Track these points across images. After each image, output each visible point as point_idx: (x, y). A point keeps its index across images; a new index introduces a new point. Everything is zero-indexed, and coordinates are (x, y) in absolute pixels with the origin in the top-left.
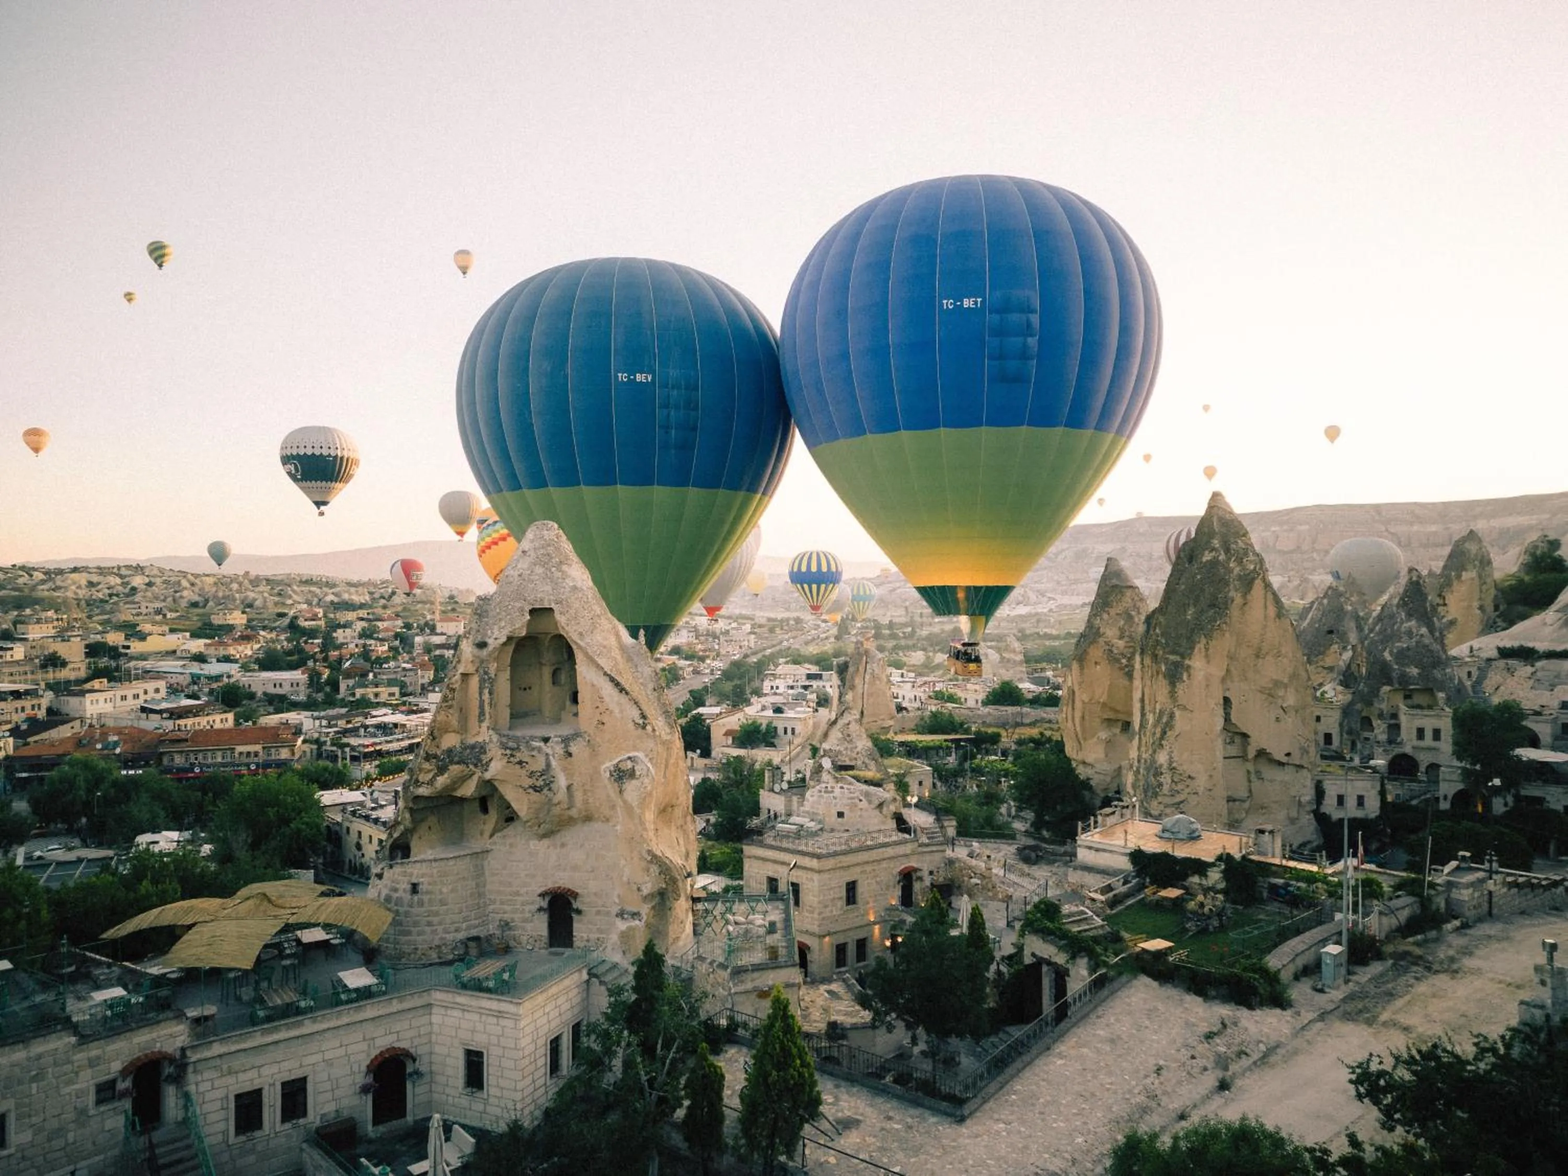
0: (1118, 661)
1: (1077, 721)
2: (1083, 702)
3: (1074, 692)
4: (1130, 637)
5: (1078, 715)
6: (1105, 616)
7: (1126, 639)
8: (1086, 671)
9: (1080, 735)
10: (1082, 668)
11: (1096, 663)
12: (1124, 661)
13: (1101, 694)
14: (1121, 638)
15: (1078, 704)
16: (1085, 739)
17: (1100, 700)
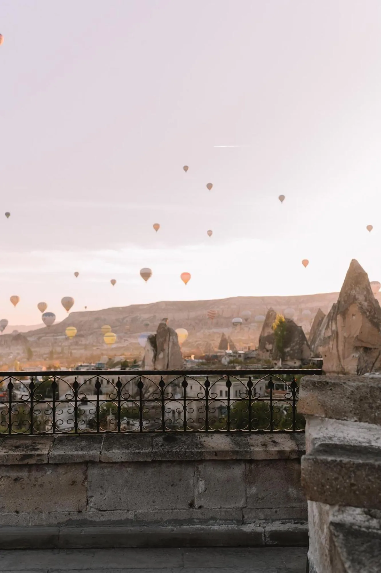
0: (365, 313)
1: (341, 348)
2: (345, 338)
3: (337, 333)
4: (369, 300)
5: (340, 345)
6: (357, 289)
7: (368, 301)
8: (346, 319)
9: (341, 357)
10: (344, 318)
11: (353, 315)
12: (368, 313)
13: (356, 331)
14: (366, 300)
15: (341, 339)
16: (344, 358)
17: (355, 336)
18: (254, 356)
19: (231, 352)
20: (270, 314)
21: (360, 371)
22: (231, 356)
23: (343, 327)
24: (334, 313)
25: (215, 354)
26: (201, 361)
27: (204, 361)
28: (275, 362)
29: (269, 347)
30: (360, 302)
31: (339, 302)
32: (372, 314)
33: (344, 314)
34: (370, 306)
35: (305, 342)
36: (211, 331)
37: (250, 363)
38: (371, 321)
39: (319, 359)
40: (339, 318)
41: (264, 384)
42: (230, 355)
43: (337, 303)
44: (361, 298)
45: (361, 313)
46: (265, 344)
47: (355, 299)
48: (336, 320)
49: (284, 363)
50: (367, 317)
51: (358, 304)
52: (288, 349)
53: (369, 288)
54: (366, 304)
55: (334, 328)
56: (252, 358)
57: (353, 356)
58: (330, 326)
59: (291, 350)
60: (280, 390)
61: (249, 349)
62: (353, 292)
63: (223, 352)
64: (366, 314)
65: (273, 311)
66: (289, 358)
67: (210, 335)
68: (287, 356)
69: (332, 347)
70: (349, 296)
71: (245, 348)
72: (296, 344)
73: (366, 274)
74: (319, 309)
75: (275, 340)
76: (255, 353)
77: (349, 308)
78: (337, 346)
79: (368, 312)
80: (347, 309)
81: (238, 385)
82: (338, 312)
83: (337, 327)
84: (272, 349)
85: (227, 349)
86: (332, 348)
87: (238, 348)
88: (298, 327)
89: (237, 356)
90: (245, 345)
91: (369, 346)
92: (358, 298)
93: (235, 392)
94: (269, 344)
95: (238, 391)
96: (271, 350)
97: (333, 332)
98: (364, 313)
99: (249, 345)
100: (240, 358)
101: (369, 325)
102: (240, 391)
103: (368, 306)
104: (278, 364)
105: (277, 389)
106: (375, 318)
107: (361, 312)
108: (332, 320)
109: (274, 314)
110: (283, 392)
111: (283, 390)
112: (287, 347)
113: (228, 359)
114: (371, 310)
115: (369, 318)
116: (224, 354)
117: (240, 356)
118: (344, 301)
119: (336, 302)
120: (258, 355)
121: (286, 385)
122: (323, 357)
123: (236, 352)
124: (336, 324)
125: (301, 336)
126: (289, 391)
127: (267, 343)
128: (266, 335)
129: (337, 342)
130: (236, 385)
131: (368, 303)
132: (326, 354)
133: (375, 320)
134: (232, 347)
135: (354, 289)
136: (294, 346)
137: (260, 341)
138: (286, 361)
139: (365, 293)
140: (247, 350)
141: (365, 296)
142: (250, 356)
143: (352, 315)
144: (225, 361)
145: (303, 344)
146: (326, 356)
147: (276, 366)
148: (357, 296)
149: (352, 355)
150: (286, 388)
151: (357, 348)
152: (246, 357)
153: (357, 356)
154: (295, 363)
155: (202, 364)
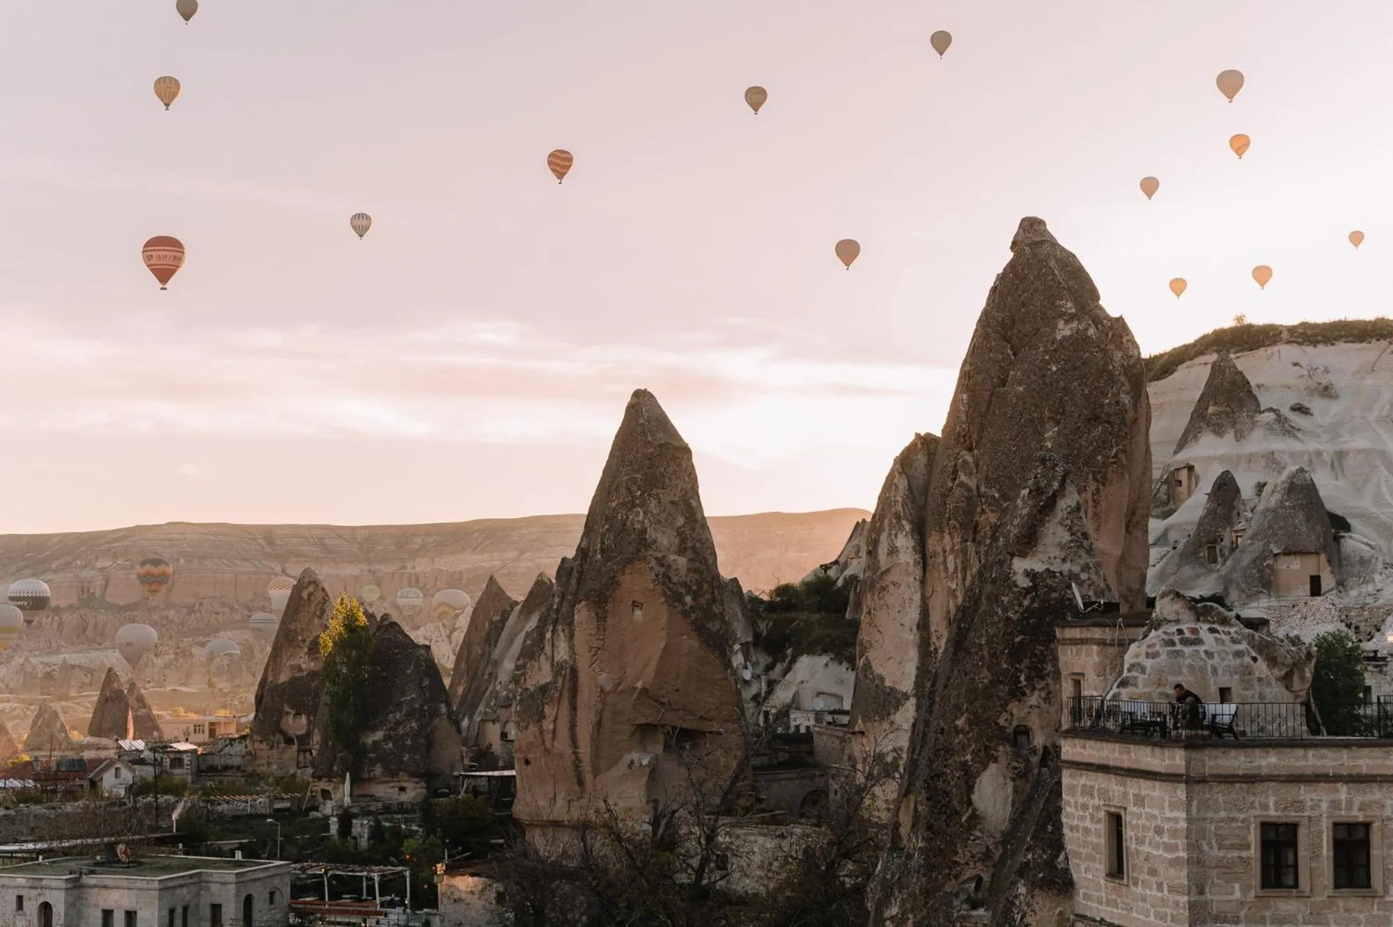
0: (678, 598)
1: (584, 734)
3: (574, 672)
4: (694, 548)
5: (586, 721)
6: (653, 504)
7: (689, 553)
8: (610, 621)
9: (587, 767)
10: (601, 617)
11: (635, 605)
12: (688, 599)
13: (643, 672)
14: (681, 551)
15: (587, 696)
16: (596, 772)
17: (639, 685)
18: (236, 761)
19: (140, 744)
20: (305, 595)
21: (664, 822)
22: (142, 762)
23: (595, 651)
24: (563, 597)
25: (72, 755)
26: (16, 783)
27: (30, 783)
28: (323, 785)
29: (296, 724)
30: (659, 555)
31: (582, 552)
32: (702, 601)
33: (601, 601)
34: (695, 571)
35: (443, 708)
36: (58, 659)
37: (222, 792)
38: (699, 629)
39: (496, 773)
40: (582, 614)
41: (288, 880)
42: (137, 760)
43: (575, 559)
44: (665, 539)
45: (663, 599)
46: (281, 714)
47: (643, 543)
48: (571, 624)
49: (358, 791)
50: (685, 614)
51: (653, 563)
52: (379, 735)
53: (694, 503)
54: (681, 562)
55: (562, 653)
56: (226, 768)
57: (632, 762)
58: (548, 648)
59: (387, 738)
60: (346, 899)
61: (212, 733)
62: (638, 517)
63: (106, 748)
64: (684, 604)
65: (315, 583)
66: (378, 770)
67: (48, 676)
68: (373, 763)
69: (551, 727)
70: (621, 529)
71: (198, 728)
72: (410, 715)
73: (687, 451)
74: (492, 580)
75: (325, 699)
76: (239, 748)
77: (620, 578)
78: (573, 727)
79: (688, 593)
80: (614, 583)
81: (181, 886)
82: (577, 593)
83: (572, 648)
84: (308, 735)
85: (124, 737)
86: (554, 730)
87: (168, 732)
88: (418, 646)
89: (167, 761)
90: (193, 717)
91: (690, 724)
92: (655, 541)
93: (165, 913)
94: (298, 714)
95: (179, 911)
96: (304, 740)
97: (557, 669)
98: (673, 597)
99: (212, 718)
100: (177, 771)
101: (690, 643)
102: (185, 909)
103: (689, 570)
104: (336, 796)
105: (335, 896)
106: (713, 617)
107: (665, 594)
108: (555, 623)
109: (319, 595)
110: (357, 907)
111: (359, 900)
112: (373, 729)
113: (127, 776)
114: (699, 583)
115: (693, 616)
116: (112, 753)
117: (177, 760)
118: (603, 551)
119: (571, 554)
120: (252, 756)
121: (371, 879)
122: (516, 766)
123: (161, 747)
124: (571, 637)
125: (426, 682)
126: (382, 905)
127: (287, 709)
128: (283, 678)
129: (574, 708)
130: (170, 884)
131: (690, 560)
132: (530, 756)
133: (714, 626)
134: (147, 726)
135: (642, 505)
136: (398, 723)
137: (259, 700)
138: (370, 780)
139: (681, 521)
140: (205, 737)
141: (680, 533)
142: (218, 761)
143: (630, 603)
144: (114, 783)
145: (435, 713)
146: (527, 762)
147: (329, 804)
148: (651, 534)
149: (627, 758)
150: (371, 890)
151: (645, 731)
152: (203, 767)
153: (645, 762)
154: (402, 789)
155: (24, 796)
